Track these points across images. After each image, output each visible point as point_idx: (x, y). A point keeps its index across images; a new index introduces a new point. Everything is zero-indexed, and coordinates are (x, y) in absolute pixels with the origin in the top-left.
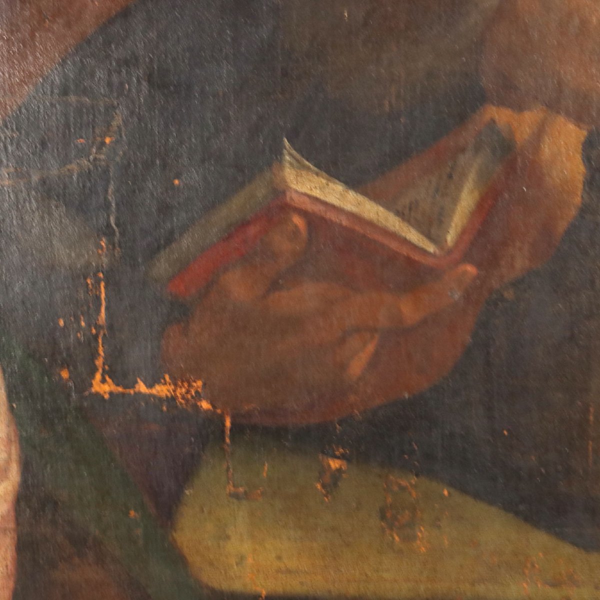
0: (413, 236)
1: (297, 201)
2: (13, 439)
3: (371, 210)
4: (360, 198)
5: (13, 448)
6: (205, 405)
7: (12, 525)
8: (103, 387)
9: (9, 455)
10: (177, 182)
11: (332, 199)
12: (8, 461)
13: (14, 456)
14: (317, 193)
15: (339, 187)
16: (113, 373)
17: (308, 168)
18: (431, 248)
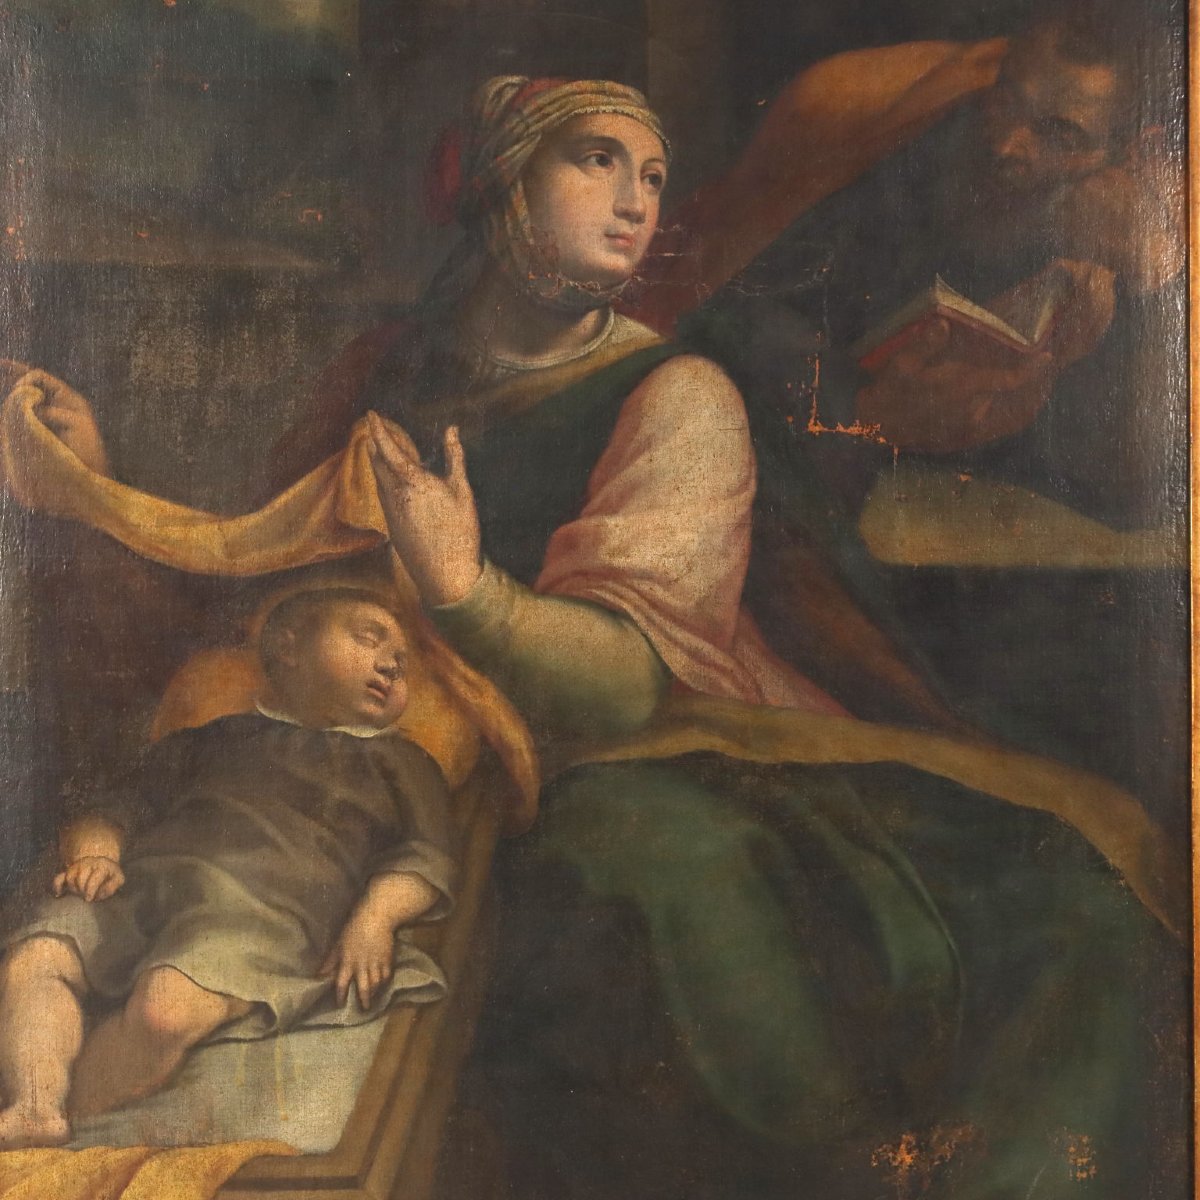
0: (1014, 334)
1: (946, 312)
2: (753, 462)
3: (990, 318)
4: (981, 310)
5: (753, 470)
6: (882, 440)
7: (749, 521)
8: (815, 428)
9: (750, 472)
10: (868, 297)
11: (965, 310)
12: (749, 478)
13: (753, 474)
14: (956, 307)
15: (970, 304)
16: (821, 419)
17: (950, 291)
18: (1025, 343)
